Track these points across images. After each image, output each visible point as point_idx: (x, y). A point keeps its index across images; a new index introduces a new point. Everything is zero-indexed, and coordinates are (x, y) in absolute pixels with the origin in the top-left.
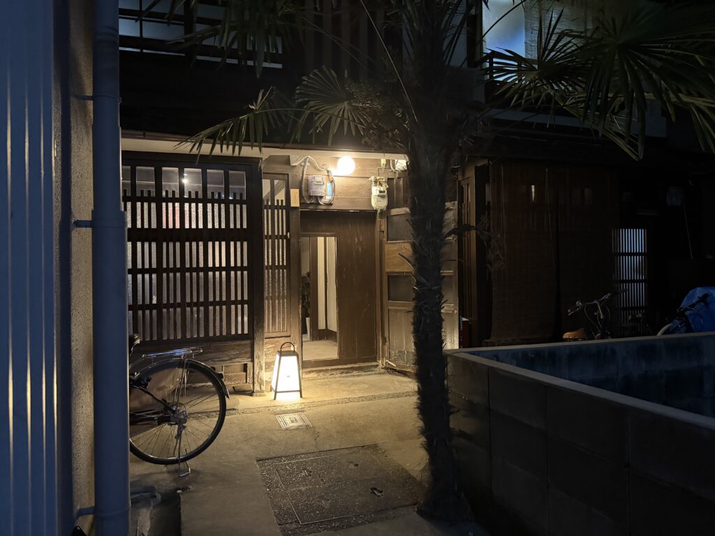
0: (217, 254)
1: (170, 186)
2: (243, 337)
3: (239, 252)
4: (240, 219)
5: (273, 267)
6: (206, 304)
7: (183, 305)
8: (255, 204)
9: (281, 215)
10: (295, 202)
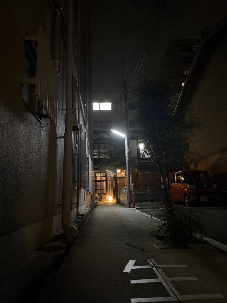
0: (102, 183)
1: (97, 175)
2: (105, 194)
3: (104, 183)
4: (104, 178)
5: (109, 185)
6: (101, 189)
7: (98, 189)
8: (106, 177)
9: (110, 178)
10: (112, 176)
